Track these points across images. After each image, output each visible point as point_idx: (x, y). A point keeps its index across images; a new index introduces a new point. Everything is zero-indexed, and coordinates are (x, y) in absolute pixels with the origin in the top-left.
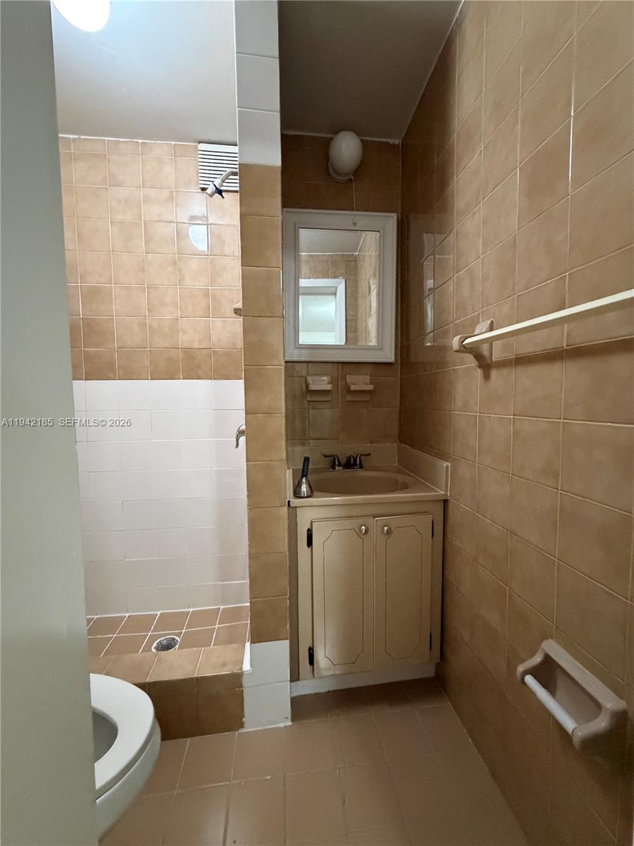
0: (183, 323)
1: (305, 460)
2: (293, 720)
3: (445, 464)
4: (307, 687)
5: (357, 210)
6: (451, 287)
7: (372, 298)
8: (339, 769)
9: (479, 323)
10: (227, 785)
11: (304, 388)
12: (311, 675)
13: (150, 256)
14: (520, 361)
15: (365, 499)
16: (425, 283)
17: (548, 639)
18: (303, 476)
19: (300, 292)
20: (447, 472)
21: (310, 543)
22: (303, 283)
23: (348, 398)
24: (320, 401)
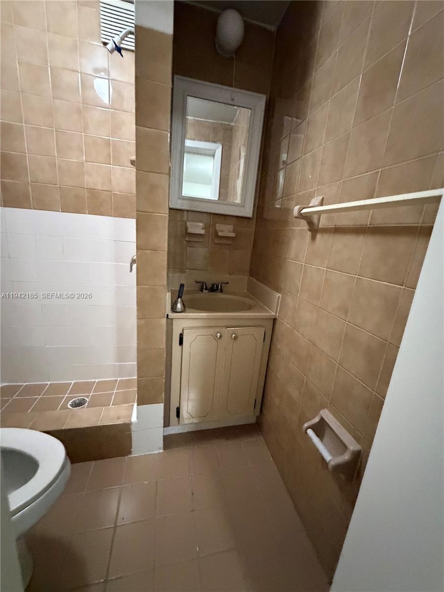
0: (88, 166)
1: (181, 286)
2: (164, 449)
3: (278, 295)
4: (174, 430)
5: (235, 87)
6: (298, 164)
7: (241, 162)
8: (191, 476)
9: (313, 197)
10: (120, 487)
11: (184, 231)
12: (177, 423)
13: (57, 102)
14: (338, 230)
15: (222, 316)
16: (281, 156)
17: (324, 408)
18: (179, 297)
19: (185, 150)
20: (278, 301)
21: (181, 343)
22: (189, 143)
23: (216, 241)
24: (195, 242)
